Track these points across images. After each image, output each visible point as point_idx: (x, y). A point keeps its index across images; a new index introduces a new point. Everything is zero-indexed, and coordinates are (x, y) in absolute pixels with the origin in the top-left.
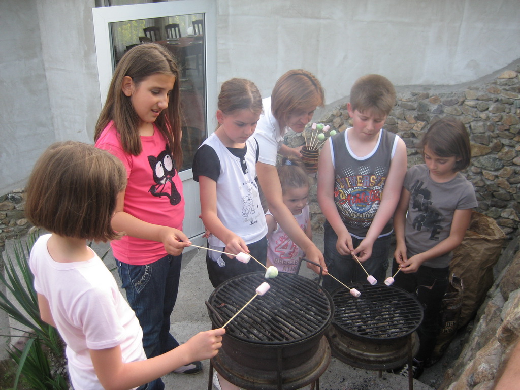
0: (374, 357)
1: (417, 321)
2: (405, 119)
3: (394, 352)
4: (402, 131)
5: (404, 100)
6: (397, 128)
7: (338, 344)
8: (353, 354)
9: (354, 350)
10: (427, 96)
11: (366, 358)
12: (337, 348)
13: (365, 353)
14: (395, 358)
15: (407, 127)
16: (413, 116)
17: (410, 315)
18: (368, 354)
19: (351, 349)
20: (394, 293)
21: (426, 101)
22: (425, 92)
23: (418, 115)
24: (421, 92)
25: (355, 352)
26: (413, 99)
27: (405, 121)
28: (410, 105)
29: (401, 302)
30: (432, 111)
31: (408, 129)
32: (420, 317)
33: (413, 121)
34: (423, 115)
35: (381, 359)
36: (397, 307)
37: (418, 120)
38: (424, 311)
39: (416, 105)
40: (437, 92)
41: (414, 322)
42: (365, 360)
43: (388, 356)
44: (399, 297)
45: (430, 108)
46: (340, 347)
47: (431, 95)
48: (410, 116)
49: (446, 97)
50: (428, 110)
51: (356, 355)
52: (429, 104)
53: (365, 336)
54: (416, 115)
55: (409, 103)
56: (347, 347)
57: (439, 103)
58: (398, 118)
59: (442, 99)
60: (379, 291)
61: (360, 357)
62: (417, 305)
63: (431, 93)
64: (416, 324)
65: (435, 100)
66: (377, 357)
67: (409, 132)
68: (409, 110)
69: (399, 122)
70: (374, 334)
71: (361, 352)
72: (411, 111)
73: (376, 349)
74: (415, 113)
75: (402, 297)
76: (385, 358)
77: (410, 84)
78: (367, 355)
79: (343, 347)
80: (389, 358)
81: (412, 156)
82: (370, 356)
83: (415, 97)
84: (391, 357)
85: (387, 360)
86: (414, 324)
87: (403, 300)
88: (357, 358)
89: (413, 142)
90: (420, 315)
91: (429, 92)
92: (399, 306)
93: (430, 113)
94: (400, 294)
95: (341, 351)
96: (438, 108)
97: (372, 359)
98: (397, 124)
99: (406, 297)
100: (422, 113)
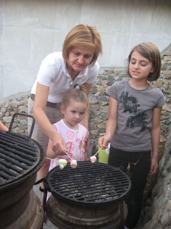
0: (90, 222)
1: (127, 187)
2: (101, 85)
3: (108, 216)
4: (100, 91)
5: (101, 74)
6: (97, 90)
7: (58, 213)
8: (71, 221)
9: (72, 217)
10: (113, 72)
11: (83, 224)
12: (57, 217)
13: (82, 219)
14: (110, 222)
15: (103, 89)
16: (106, 83)
17: (119, 182)
18: (86, 220)
19: (69, 216)
20: (104, 168)
21: (112, 75)
22: (112, 70)
23: (108, 82)
24: (110, 69)
25: (73, 219)
26: (105, 73)
27: (101, 86)
28: (104, 77)
29: (110, 174)
30: (116, 80)
31: (103, 90)
32: (128, 183)
33: (106, 86)
34: (111, 82)
35: (97, 224)
36: (106, 179)
37: (109, 85)
38: (131, 179)
39: (107, 77)
40: (118, 70)
41: (124, 187)
42: (82, 226)
43: (103, 220)
44: (108, 171)
45: (115, 79)
46: (60, 215)
47: (115, 71)
48: (104, 83)
49: (123, 72)
50: (114, 80)
51: (74, 222)
52: (114, 76)
53: (81, 201)
54: (107, 83)
55: (104, 76)
56: (66, 214)
57: (119, 75)
58: (97, 84)
59: (121, 74)
60: (92, 167)
61: (78, 223)
62: (123, 175)
63: (115, 70)
64: (126, 189)
65: (117, 74)
66: (93, 222)
67: (104, 92)
68: (103, 79)
69: (98, 86)
70: (90, 199)
71: (79, 219)
72: (104, 80)
73: (92, 214)
74: (106, 82)
75: (110, 170)
76: (101, 223)
77: (103, 66)
78: (84, 221)
79: (62, 214)
80: (104, 222)
81: (105, 106)
82: (87, 222)
83: (107, 72)
84: (106, 221)
85: (102, 224)
86: (124, 189)
87: (112, 172)
88: (75, 225)
89: (106, 98)
90: (128, 182)
91: (114, 70)
92: (109, 176)
93: (115, 81)
94: (109, 168)
95: (60, 219)
96: (119, 78)
97: (89, 224)
98: (97, 87)
99: (113, 170)
100: (110, 81)
